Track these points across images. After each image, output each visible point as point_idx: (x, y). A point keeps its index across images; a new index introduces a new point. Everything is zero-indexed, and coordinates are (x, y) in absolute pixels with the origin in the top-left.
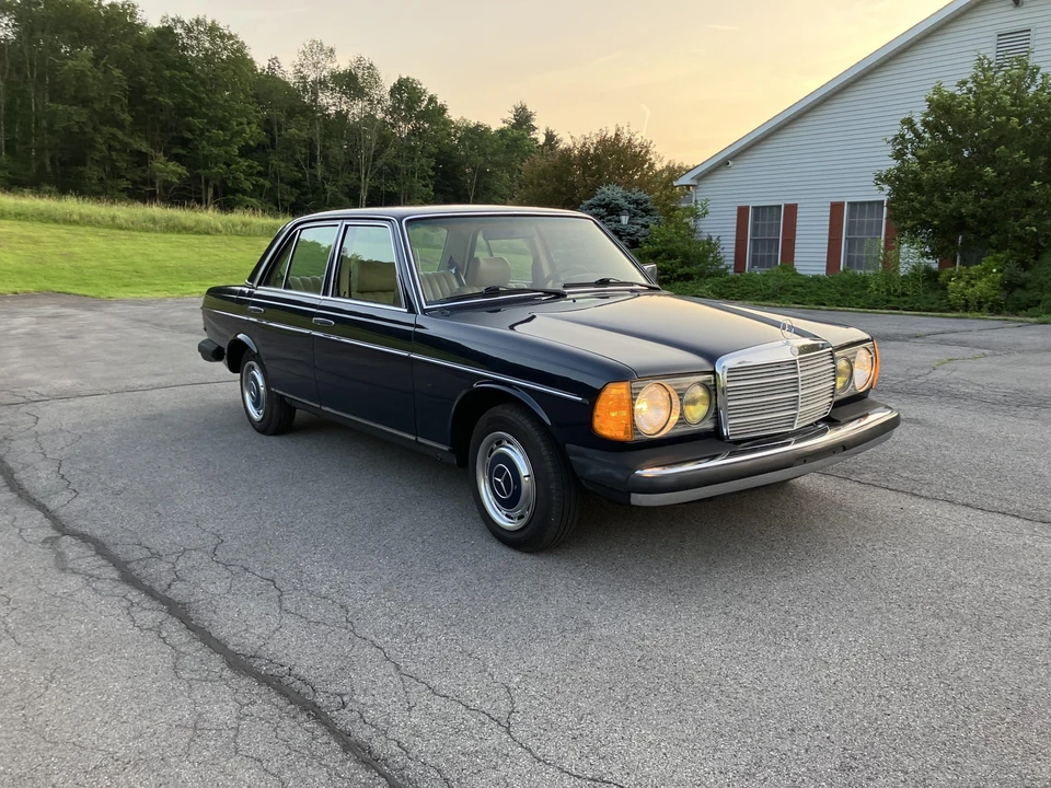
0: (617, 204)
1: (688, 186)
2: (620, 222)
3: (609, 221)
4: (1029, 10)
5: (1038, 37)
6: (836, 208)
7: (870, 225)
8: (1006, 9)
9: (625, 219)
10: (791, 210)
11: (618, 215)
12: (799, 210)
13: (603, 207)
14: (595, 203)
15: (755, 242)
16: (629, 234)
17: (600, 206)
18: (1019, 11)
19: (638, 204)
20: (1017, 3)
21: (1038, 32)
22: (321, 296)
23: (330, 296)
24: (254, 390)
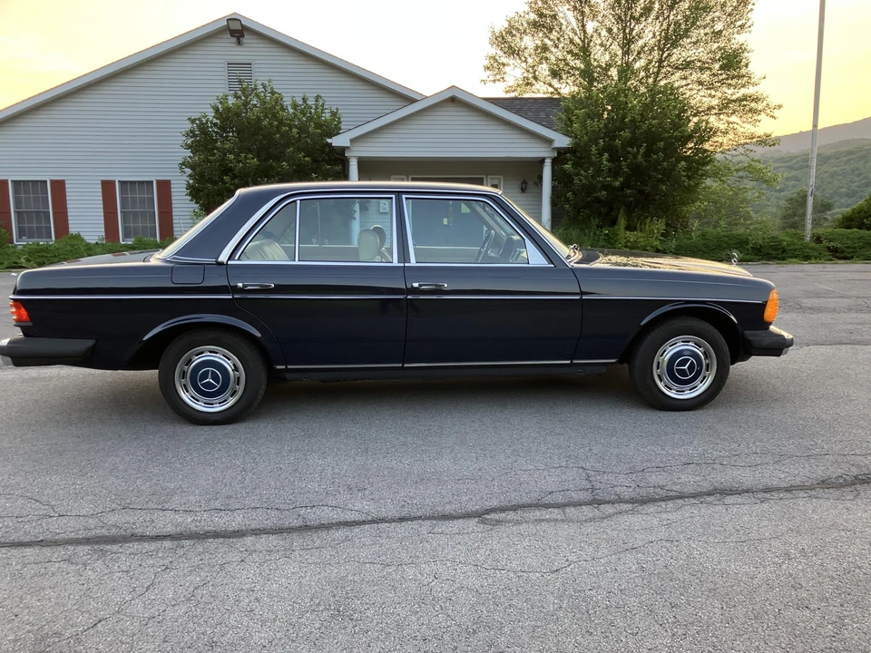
4: (249, 49)
5: (257, 70)
6: (107, 186)
7: (142, 201)
8: (230, 45)
10: (59, 186)
12: (67, 186)
15: (18, 214)
18: (239, 48)
20: (239, 43)
21: (257, 66)
22: (395, 263)
23: (413, 262)
24: (215, 377)
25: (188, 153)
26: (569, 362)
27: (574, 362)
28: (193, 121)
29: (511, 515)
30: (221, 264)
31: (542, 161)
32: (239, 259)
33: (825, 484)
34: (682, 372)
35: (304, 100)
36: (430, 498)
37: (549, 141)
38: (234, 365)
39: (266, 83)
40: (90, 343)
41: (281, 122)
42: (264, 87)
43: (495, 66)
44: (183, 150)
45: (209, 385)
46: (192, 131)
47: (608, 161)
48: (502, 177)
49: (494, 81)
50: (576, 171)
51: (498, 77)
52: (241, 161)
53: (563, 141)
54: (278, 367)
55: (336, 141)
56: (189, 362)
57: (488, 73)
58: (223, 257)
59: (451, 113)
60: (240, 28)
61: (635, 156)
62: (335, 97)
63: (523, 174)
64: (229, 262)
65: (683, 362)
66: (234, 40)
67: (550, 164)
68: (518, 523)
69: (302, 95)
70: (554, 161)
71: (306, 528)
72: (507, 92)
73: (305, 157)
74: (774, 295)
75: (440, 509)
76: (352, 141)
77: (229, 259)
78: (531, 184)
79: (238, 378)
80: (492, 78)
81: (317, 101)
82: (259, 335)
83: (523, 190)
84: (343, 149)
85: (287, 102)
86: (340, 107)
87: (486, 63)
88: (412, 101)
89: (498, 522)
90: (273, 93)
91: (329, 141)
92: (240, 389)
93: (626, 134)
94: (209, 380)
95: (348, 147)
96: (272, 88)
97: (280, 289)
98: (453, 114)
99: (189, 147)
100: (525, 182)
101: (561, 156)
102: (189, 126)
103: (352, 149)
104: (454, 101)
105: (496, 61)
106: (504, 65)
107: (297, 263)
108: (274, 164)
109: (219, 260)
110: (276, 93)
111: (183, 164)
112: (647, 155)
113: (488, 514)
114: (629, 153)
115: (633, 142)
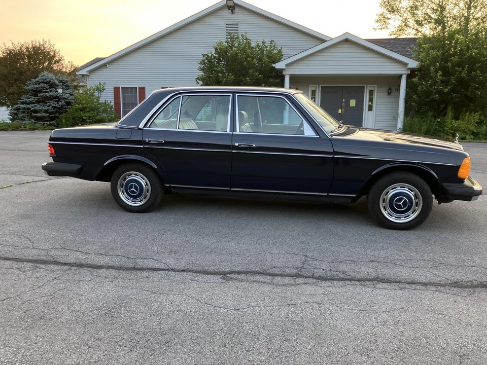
0: (54, 82)
1: (83, 75)
2: (57, 91)
3: (51, 91)
4: (237, 16)
5: (241, 27)
8: (228, 14)
9: (60, 91)
10: (142, 90)
11: (56, 88)
12: (146, 90)
13: (46, 83)
14: (40, 81)
15: (124, 104)
16: (64, 98)
17: (43, 83)
18: (233, 16)
19: (63, 83)
20: (233, 13)
21: (241, 25)
22: (228, 132)
23: (238, 132)
24: (136, 188)
25: (202, 73)
26: (326, 194)
27: (330, 194)
28: (204, 56)
29: (243, 276)
30: (140, 129)
31: (400, 76)
32: (149, 127)
33: (456, 284)
34: (399, 206)
35: (263, 43)
36: (208, 261)
37: (405, 64)
38: (146, 183)
39: (244, 34)
40: (79, 166)
41: (248, 56)
42: (243, 37)
43: (383, 20)
44: (199, 71)
45: (133, 192)
46: (204, 61)
47: (441, 76)
48: (376, 86)
49: (381, 29)
50: (420, 82)
51: (384, 26)
52: (225, 77)
53: (413, 64)
54: (166, 185)
55: (278, 66)
56: (125, 179)
57: (378, 24)
58: (141, 126)
59: (346, 49)
60: (233, 5)
61: (460, 73)
62: (282, 41)
63: (390, 84)
64: (144, 128)
65: (400, 200)
66: (230, 11)
67: (405, 78)
68: (242, 281)
69: (262, 40)
70: (409, 77)
71: (134, 269)
72: (390, 35)
73: (259, 75)
74: (467, 161)
75: (206, 268)
76: (287, 65)
77: (144, 126)
78: (393, 90)
79: (148, 190)
80: (380, 27)
81: (271, 43)
82: (156, 167)
83: (389, 94)
84: (282, 70)
85: (253, 44)
86: (283, 47)
87: (377, 18)
88: (323, 41)
89: (232, 279)
90: (246, 39)
91: (274, 65)
92: (148, 195)
93: (455, 59)
94: (134, 189)
95: (284, 69)
96: (246, 37)
97: (167, 143)
98: (346, 48)
99: (202, 69)
100: (390, 89)
101: (412, 73)
102: (202, 58)
103: (287, 70)
104: (347, 41)
105: (384, 17)
106: (388, 19)
107: (177, 130)
108: (243, 79)
109: (140, 127)
110: (248, 39)
111: (198, 79)
112: (470, 71)
113: (230, 274)
114: (456, 71)
115: (459, 64)
